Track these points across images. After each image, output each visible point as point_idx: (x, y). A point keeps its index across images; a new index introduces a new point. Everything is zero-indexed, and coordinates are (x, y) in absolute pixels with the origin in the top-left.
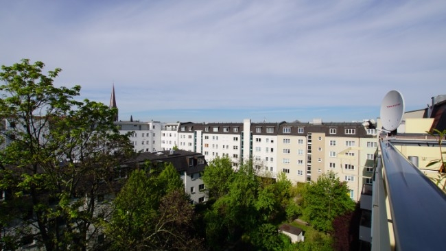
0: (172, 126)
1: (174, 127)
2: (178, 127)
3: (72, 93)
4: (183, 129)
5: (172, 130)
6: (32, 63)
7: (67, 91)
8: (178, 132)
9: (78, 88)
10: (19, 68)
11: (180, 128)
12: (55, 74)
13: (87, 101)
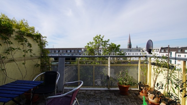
0: (156, 49)
1: (157, 50)
2: (159, 50)
3: (107, 42)
4: (163, 51)
5: (156, 51)
6: (98, 36)
7: (106, 41)
8: (160, 53)
9: (109, 40)
10: (96, 37)
11: (161, 50)
12: (103, 37)
13: (112, 43)
